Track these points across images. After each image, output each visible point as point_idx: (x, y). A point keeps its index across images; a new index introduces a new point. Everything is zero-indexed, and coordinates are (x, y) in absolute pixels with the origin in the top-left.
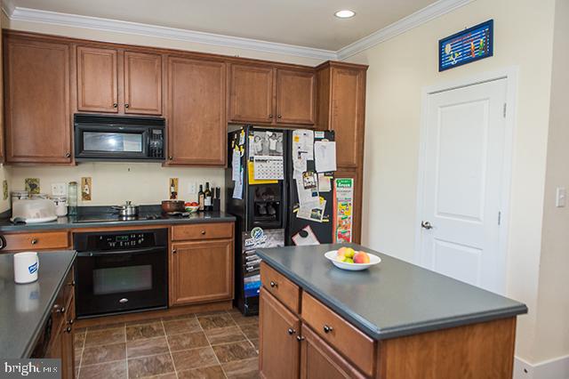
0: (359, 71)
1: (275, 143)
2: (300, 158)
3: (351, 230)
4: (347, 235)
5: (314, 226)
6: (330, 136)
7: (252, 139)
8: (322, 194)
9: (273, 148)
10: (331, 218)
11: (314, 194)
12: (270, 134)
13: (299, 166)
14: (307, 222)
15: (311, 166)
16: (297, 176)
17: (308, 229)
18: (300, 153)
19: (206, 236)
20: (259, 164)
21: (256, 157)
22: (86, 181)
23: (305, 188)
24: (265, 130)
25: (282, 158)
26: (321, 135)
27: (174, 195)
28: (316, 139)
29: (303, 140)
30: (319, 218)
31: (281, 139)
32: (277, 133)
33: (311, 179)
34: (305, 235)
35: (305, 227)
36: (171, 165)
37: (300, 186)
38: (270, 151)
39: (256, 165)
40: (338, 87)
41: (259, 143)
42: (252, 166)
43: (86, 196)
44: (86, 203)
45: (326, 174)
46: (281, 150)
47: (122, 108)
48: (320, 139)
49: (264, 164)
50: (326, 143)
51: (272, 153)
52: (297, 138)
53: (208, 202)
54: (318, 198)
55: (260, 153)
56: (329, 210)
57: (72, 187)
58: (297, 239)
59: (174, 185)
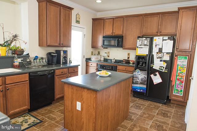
1: (146, 42)
2: (156, 47)
3: (184, 78)
4: (182, 80)
5: (160, 72)
6: (171, 38)
8: (164, 61)
9: (145, 43)
10: (170, 71)
12: (145, 39)
13: (155, 50)
14: (156, 71)
15: (160, 50)
16: (154, 53)
17: (157, 73)
18: (156, 45)
19: (126, 70)
20: (140, 49)
21: (139, 47)
22: (109, 53)
23: (157, 58)
24: (143, 38)
25: (148, 47)
26: (166, 38)
28: (163, 40)
29: (157, 40)
31: (149, 40)
32: (147, 38)
33: (160, 55)
34: (156, 75)
36: (124, 49)
37: (155, 57)
41: (141, 42)
42: (138, 49)
43: (108, 56)
44: (108, 58)
45: (167, 53)
46: (148, 44)
48: (166, 40)
50: (168, 41)
51: (145, 45)
52: (155, 40)
54: (162, 62)
55: (141, 45)
57: (105, 54)
58: (152, 76)
59: (128, 55)
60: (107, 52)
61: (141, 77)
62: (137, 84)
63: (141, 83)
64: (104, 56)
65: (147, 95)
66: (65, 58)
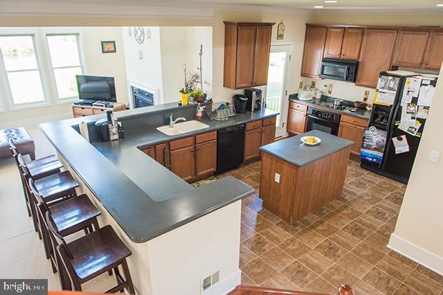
1: (394, 84)
2: (408, 94)
5: (408, 136)
6: (434, 83)
7: (380, 79)
8: (418, 119)
9: (391, 86)
11: (413, 118)
12: (391, 78)
13: (406, 99)
14: (403, 133)
15: (415, 100)
16: (403, 104)
17: (404, 137)
18: (408, 92)
19: (356, 123)
21: (380, 90)
22: (331, 86)
23: (407, 113)
25: (395, 92)
26: (428, 82)
27: (365, 99)
28: (422, 85)
29: (413, 84)
30: (413, 133)
31: (398, 82)
32: (396, 78)
33: (413, 108)
34: (401, 139)
35: (402, 135)
36: (358, 85)
37: (404, 111)
38: (389, 87)
39: (379, 94)
41: (383, 83)
42: (377, 94)
43: (330, 92)
44: (329, 95)
45: (424, 107)
46: (396, 88)
47: (342, 56)
48: (426, 85)
49: (383, 94)
50: (429, 87)
51: (390, 89)
52: (409, 82)
54: (415, 121)
55: (383, 88)
56: (421, 130)
57: (324, 88)
58: (395, 140)
59: (366, 94)
60: (328, 85)
61: (377, 139)
62: (369, 149)
63: (375, 149)
64: (322, 92)
65: (383, 168)
66: (258, 101)
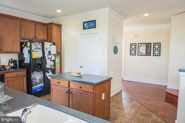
0: (59, 26)
1: (39, 46)
2: (46, 50)
3: (59, 70)
4: (58, 72)
5: (51, 70)
6: (54, 44)
7: (33, 44)
10: (55, 67)
11: (51, 61)
12: (38, 43)
13: (46, 53)
14: (49, 69)
15: (50, 53)
16: (46, 56)
17: (49, 71)
18: (46, 49)
20: (35, 52)
21: (34, 50)
23: (48, 59)
24: (36, 42)
26: (52, 44)
28: (51, 45)
29: (47, 45)
30: (52, 67)
31: (41, 45)
33: (50, 56)
34: (49, 72)
37: (47, 58)
38: (38, 48)
39: (34, 52)
40: (55, 30)
41: (35, 46)
42: (33, 53)
45: (53, 55)
46: (41, 48)
48: (52, 45)
49: (37, 52)
50: (53, 46)
51: (39, 49)
52: (45, 45)
53: (12, 65)
54: (52, 62)
55: (35, 49)
56: (55, 65)
58: (47, 74)
61: (39, 77)
65: (45, 91)
